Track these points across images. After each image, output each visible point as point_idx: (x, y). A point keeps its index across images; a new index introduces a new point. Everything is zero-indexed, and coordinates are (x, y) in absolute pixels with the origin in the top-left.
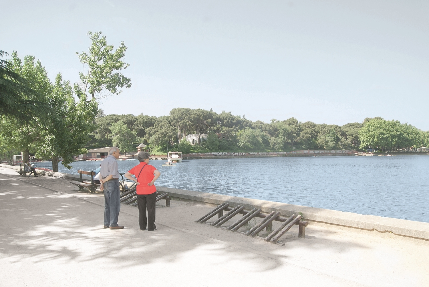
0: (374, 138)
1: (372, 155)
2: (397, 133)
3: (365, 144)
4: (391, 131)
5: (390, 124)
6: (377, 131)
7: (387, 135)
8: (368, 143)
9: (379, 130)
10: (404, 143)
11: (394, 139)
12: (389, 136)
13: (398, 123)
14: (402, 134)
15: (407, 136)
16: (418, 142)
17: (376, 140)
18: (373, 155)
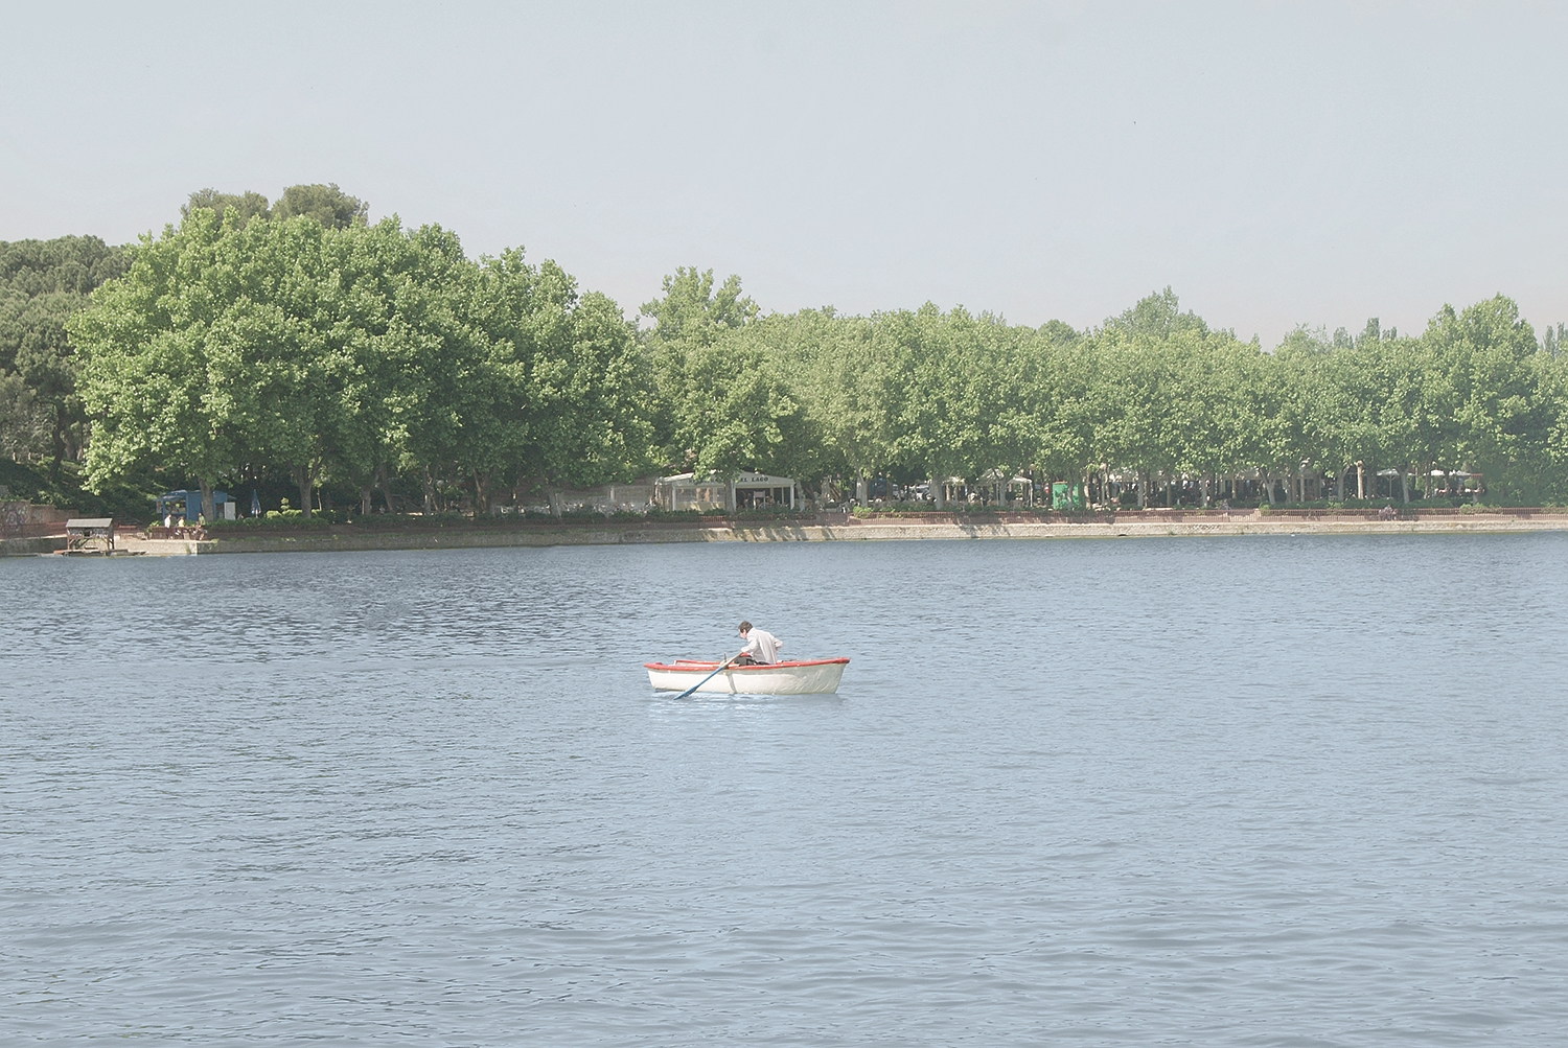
0: (201, 386)
1: (193, 544)
2: (417, 343)
3: (123, 442)
4: (360, 319)
5: (354, 259)
6: (224, 323)
7: (330, 362)
8: (148, 437)
9: (242, 313)
10: (495, 439)
11: (389, 395)
12: (343, 369)
13: (438, 253)
14: (471, 356)
15: (518, 367)
16: (615, 430)
17: (217, 403)
18: (202, 550)
